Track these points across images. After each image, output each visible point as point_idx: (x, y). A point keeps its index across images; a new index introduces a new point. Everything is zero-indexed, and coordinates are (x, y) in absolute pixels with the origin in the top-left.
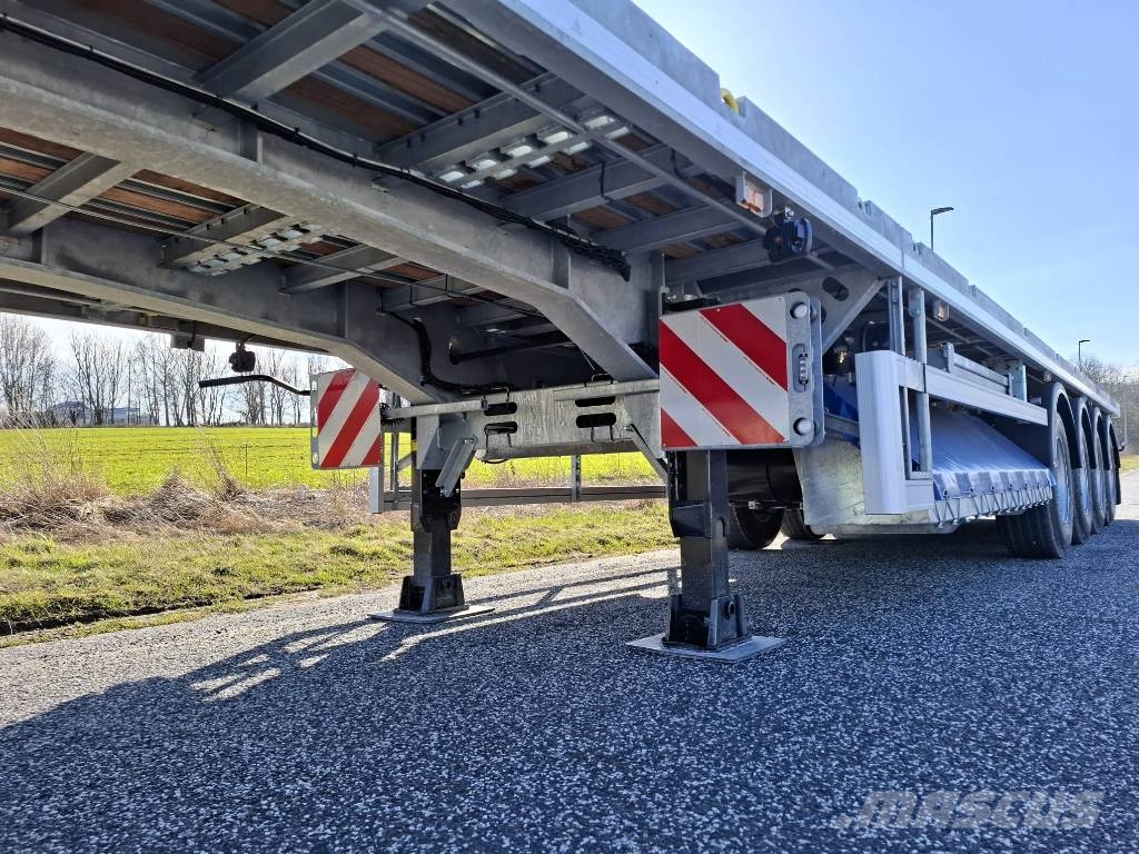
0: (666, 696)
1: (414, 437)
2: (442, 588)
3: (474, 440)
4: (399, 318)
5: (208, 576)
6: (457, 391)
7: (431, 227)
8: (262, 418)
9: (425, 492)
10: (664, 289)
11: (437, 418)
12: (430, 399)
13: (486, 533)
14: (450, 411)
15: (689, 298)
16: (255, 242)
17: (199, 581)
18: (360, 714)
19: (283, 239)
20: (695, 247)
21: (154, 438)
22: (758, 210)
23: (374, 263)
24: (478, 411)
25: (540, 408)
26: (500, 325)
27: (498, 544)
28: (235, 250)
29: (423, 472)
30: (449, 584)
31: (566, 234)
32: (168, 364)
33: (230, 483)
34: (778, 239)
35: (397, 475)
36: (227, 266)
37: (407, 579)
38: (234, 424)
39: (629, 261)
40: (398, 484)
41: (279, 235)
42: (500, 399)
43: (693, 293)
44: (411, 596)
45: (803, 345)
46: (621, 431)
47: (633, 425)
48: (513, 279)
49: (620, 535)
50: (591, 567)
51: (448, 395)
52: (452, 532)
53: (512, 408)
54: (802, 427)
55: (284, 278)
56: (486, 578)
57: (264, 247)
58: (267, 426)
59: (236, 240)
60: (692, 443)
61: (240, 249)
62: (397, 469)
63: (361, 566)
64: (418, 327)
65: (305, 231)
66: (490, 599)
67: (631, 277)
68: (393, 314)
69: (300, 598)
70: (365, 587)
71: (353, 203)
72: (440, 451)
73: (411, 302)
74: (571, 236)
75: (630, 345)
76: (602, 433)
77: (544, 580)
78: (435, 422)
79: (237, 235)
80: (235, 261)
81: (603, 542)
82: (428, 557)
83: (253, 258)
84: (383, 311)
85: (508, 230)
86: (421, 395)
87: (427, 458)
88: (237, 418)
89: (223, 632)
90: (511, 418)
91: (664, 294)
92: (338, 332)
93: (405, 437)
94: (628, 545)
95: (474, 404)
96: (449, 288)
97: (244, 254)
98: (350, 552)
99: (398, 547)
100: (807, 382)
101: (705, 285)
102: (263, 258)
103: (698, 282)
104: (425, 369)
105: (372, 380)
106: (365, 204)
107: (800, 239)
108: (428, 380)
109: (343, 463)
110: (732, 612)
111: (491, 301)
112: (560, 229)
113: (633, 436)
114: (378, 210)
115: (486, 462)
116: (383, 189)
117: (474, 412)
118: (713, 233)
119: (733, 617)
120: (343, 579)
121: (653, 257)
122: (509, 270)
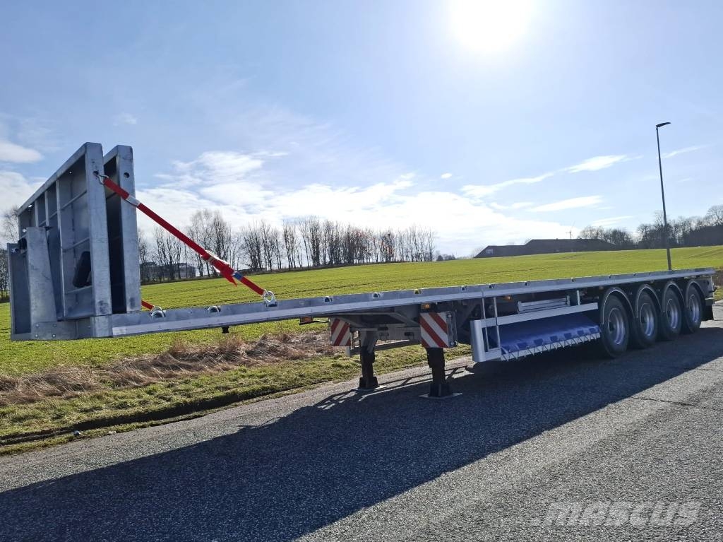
2: (371, 381)
3: (377, 336)
11: (366, 332)
12: (363, 327)
14: (369, 330)
25: (394, 329)
30: (373, 379)
37: (361, 379)
42: (384, 325)
44: (362, 383)
46: (416, 338)
51: (368, 324)
52: (373, 364)
56: (388, 374)
60: (430, 346)
63: (343, 371)
66: (387, 383)
69: (328, 384)
76: (411, 338)
78: (365, 334)
82: (366, 372)
90: (387, 331)
109: (340, 344)
117: (376, 331)
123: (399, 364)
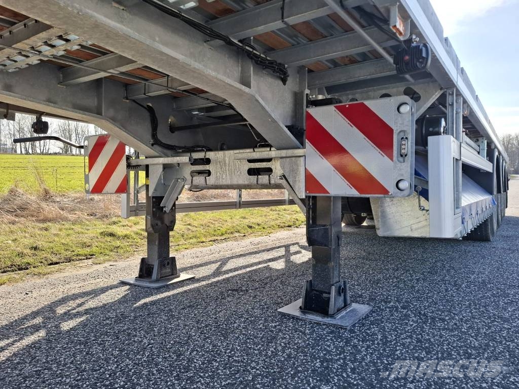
0: (313, 362)
1: (147, 176)
2: (164, 265)
3: (184, 179)
4: (138, 104)
5: (27, 251)
6: (174, 150)
7: (157, 39)
8: (71, 151)
9: (154, 209)
10: (307, 91)
11: (162, 166)
12: (156, 154)
13: (188, 222)
14: (169, 162)
15: (320, 97)
16: (33, 48)
17: (21, 255)
18: (107, 379)
19: (53, 46)
20: (329, 64)
21: (13, 161)
22: (401, 34)
23: (119, 66)
24: (188, 163)
25: (225, 163)
26: (200, 110)
27: (194, 229)
28: (20, 53)
29: (153, 197)
30: (168, 264)
31: (251, 50)
32: (21, 122)
33: (46, 192)
34: (407, 58)
35: (137, 196)
36: (18, 65)
37: (143, 260)
38: (55, 154)
39: (289, 72)
40: (138, 201)
41: (49, 43)
42: (200, 155)
43: (323, 94)
44: (146, 270)
45: (404, 131)
46: (275, 178)
47: (284, 176)
48: (215, 80)
49: (260, 223)
50: (245, 244)
51: (169, 152)
53: (207, 161)
54: (401, 185)
55: (61, 75)
57: (40, 52)
58: (73, 155)
59: (19, 45)
60: (326, 192)
61: (23, 53)
62: (138, 192)
63: (118, 243)
64: (150, 110)
65: (67, 41)
66: (191, 268)
67: (287, 83)
68: (134, 101)
69: (81, 265)
70: (120, 257)
71: (95, 14)
72: (163, 185)
73: (145, 94)
74: (254, 51)
75: (286, 127)
76: (264, 179)
77: (221, 253)
78: (161, 169)
79: (19, 42)
80: (22, 62)
81: (250, 227)
82: (156, 248)
83: (34, 60)
84: (127, 99)
85: (211, 46)
86: (151, 152)
87: (155, 190)
88: (58, 150)
89: (30, 293)
90: (207, 167)
91: (307, 94)
92: (98, 112)
93: (142, 174)
94: (264, 228)
95: (185, 159)
96: (170, 85)
97: (27, 57)
98: (112, 235)
99: (139, 232)
100: (406, 155)
101: (330, 90)
102: (41, 60)
103: (326, 88)
104: (154, 136)
105: (120, 142)
106: (106, 16)
107: (424, 58)
108: (156, 142)
109: (104, 191)
110: (342, 292)
111: (196, 95)
112: (248, 46)
113: (283, 182)
114: (118, 22)
115: (190, 190)
116: (122, 8)
117: (185, 164)
118: (343, 55)
119: (342, 295)
120: (107, 252)
121: (301, 69)
122: (213, 74)
123: (205, 236)
